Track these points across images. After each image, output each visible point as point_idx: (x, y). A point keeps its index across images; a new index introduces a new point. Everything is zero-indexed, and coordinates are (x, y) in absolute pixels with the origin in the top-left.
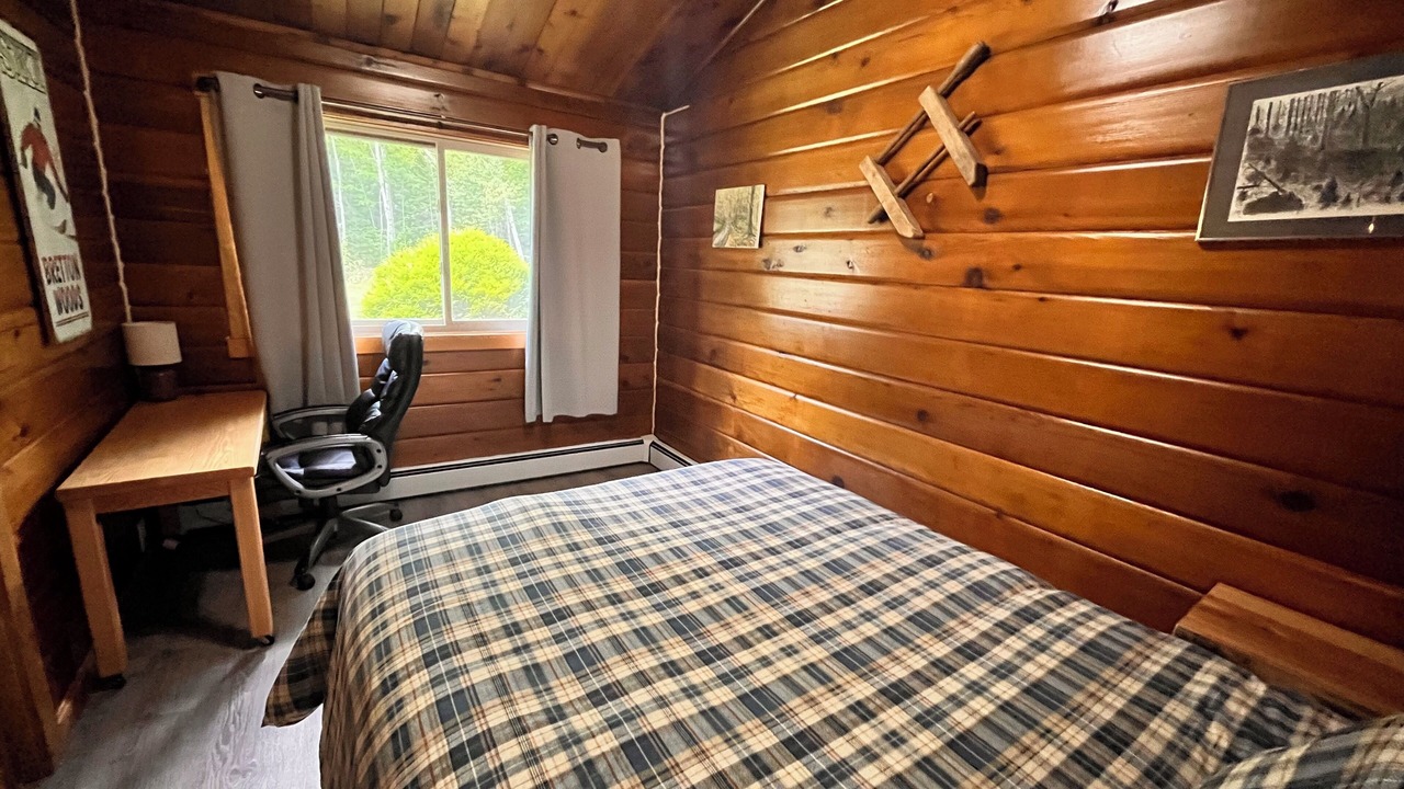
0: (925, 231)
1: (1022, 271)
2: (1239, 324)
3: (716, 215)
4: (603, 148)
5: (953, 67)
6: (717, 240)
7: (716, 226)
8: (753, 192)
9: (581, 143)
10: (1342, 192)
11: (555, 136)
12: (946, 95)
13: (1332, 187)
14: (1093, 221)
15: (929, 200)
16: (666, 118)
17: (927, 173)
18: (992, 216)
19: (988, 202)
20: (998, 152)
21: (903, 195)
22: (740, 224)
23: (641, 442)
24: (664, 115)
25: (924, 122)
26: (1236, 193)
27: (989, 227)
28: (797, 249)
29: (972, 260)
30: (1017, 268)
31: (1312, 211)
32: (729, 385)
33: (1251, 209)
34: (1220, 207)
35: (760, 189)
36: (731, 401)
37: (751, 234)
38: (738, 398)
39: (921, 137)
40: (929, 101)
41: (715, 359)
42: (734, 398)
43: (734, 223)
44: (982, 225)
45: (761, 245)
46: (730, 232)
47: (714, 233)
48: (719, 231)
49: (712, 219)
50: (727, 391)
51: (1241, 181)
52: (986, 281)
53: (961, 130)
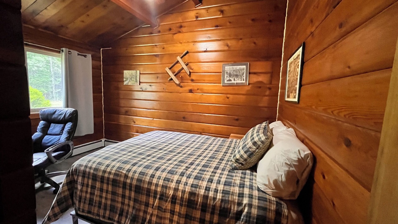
0: (180, 82)
1: (199, 90)
2: (228, 97)
3: (124, 76)
4: (85, 56)
5: (183, 53)
6: (125, 83)
7: (124, 80)
8: (136, 72)
9: (78, 54)
10: (236, 79)
11: (70, 52)
12: (181, 58)
13: (234, 79)
14: (208, 82)
15: (180, 76)
16: (102, 50)
17: (179, 72)
18: (192, 80)
19: (191, 78)
20: (192, 69)
21: (175, 75)
22: (133, 79)
23: (101, 141)
24: (102, 49)
25: (178, 62)
26: (225, 79)
27: (192, 82)
28: (150, 85)
29: (190, 88)
30: (198, 89)
31: (233, 82)
32: (132, 119)
33: (228, 81)
34: (224, 80)
35: (138, 72)
36: (134, 123)
37: (136, 81)
38: (136, 122)
39: (177, 65)
40: (179, 58)
41: (127, 113)
42: (135, 122)
43: (131, 79)
44: (190, 82)
45: (140, 84)
46: (130, 81)
47: (124, 81)
48: (125, 81)
49: (123, 78)
50: (132, 121)
51: (225, 77)
52: (193, 92)
53: (185, 65)
